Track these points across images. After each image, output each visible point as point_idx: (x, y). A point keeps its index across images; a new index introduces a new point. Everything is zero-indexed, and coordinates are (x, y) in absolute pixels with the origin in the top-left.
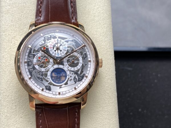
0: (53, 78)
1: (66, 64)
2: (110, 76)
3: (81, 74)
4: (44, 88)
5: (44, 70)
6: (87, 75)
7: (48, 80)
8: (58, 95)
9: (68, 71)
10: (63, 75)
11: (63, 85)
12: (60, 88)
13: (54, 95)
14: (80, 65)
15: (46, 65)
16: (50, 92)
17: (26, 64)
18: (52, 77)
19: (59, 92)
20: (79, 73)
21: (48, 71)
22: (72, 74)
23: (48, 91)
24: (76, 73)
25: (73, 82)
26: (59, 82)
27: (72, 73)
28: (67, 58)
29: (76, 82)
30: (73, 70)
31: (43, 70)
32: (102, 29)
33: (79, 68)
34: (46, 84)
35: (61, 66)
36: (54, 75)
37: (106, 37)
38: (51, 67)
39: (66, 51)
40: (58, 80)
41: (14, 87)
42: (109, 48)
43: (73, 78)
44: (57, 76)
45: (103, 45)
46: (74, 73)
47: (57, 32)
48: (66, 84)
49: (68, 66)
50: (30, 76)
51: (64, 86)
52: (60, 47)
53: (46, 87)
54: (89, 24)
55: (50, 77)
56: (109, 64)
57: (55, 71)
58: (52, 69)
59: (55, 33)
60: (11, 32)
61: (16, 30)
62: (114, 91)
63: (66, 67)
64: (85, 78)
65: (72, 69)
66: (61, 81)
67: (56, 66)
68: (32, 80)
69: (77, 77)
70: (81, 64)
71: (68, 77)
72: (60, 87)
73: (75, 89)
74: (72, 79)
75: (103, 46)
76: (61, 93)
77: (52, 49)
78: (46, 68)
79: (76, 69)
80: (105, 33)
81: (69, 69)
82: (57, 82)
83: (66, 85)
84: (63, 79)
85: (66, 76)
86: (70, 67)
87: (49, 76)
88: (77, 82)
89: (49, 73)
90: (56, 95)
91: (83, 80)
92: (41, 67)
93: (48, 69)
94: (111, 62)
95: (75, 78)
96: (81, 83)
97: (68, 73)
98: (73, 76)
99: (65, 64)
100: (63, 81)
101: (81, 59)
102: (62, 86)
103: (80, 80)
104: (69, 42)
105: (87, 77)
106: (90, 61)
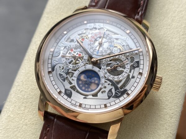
0: (80, 82)
1: (104, 68)
2: (171, 110)
3: (121, 88)
4: (63, 91)
5: (72, 68)
6: (129, 92)
7: (72, 82)
8: (77, 106)
9: (104, 79)
10: (95, 81)
11: (90, 95)
12: (84, 98)
13: (72, 104)
15: (77, 62)
16: (69, 99)
18: (79, 79)
19: (81, 103)
20: (119, 86)
21: (75, 70)
22: (109, 84)
23: (66, 97)
24: (114, 84)
25: (105, 96)
26: (87, 90)
27: (109, 82)
28: (108, 59)
29: (109, 97)
30: (111, 79)
32: (179, 40)
33: (121, 79)
34: (68, 86)
35: (96, 69)
36: (82, 77)
37: (182, 53)
39: (110, 50)
40: (85, 87)
41: (32, 83)
42: (182, 69)
43: (107, 90)
44: (86, 81)
45: (174, 62)
46: (111, 83)
47: (108, 23)
48: (95, 95)
49: (106, 71)
50: (50, 70)
51: (91, 97)
52: (105, 43)
53: (66, 90)
54: (160, 29)
55: (75, 79)
56: (174, 93)
57: (84, 72)
58: (82, 69)
59: (105, 24)
60: (55, 16)
61: (62, 15)
62: (171, 135)
64: (125, 96)
65: (111, 77)
66: (90, 90)
67: (89, 67)
68: (51, 75)
69: (113, 91)
70: (126, 75)
71: (100, 86)
72: (86, 97)
73: (106, 106)
74: (105, 91)
75: (173, 64)
76: (83, 106)
77: (93, 43)
78: (75, 65)
79: (116, 78)
80: (181, 46)
81: (106, 75)
82: (83, 88)
83: (94, 97)
84: (93, 86)
85: (98, 85)
86: (108, 74)
87: (74, 77)
88: (111, 98)
89: (76, 73)
90: (75, 105)
91: (121, 98)
93: (77, 67)
94: (180, 90)
95: (110, 90)
96: (117, 101)
97: (103, 80)
98: (109, 87)
99: (102, 67)
100: (92, 91)
101: (128, 67)
102: (88, 97)
103: (117, 97)
104: (119, 40)
105: (128, 94)
106: (141, 74)
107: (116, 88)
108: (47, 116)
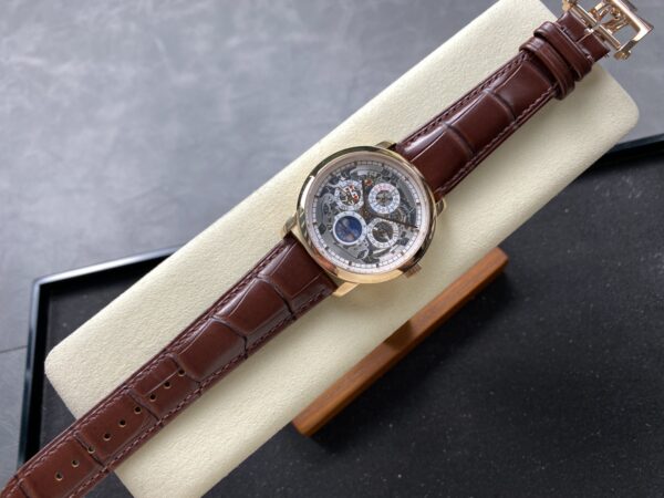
0: (340, 225)
1: (371, 226)
3: (376, 255)
4: (319, 224)
6: (380, 264)
7: (332, 220)
8: (323, 248)
9: (364, 237)
10: (354, 233)
12: (334, 243)
13: (320, 243)
14: (386, 245)
15: (349, 203)
16: (319, 236)
17: (330, 177)
18: (340, 221)
20: (375, 252)
21: (342, 211)
23: (318, 231)
24: (372, 248)
25: (356, 254)
26: (341, 236)
27: (367, 243)
28: (382, 220)
29: (358, 258)
30: (371, 241)
31: (340, 203)
33: (380, 247)
35: (363, 222)
36: (345, 222)
38: (351, 210)
40: (342, 233)
44: (347, 228)
46: (368, 245)
49: (371, 230)
51: (342, 246)
53: (322, 225)
55: (337, 220)
57: (350, 219)
58: (349, 213)
63: (367, 230)
64: (375, 265)
65: (372, 239)
66: (344, 238)
67: (358, 216)
69: (366, 254)
70: (388, 246)
71: (356, 242)
73: (350, 263)
74: (358, 250)
76: (329, 250)
77: (377, 193)
78: (345, 205)
79: (376, 243)
81: (368, 234)
82: (339, 233)
83: (344, 249)
84: (350, 238)
85: (355, 239)
86: (371, 234)
87: (338, 217)
88: (360, 259)
89: (341, 215)
90: (322, 246)
91: (369, 266)
92: (342, 198)
93: (346, 209)
95: (363, 253)
97: (362, 238)
98: (364, 248)
99: (370, 224)
100: (346, 241)
101: (395, 239)
102: (339, 245)
103: (366, 261)
105: (378, 266)
106: (402, 254)
107: (371, 253)
108: (290, 237)
